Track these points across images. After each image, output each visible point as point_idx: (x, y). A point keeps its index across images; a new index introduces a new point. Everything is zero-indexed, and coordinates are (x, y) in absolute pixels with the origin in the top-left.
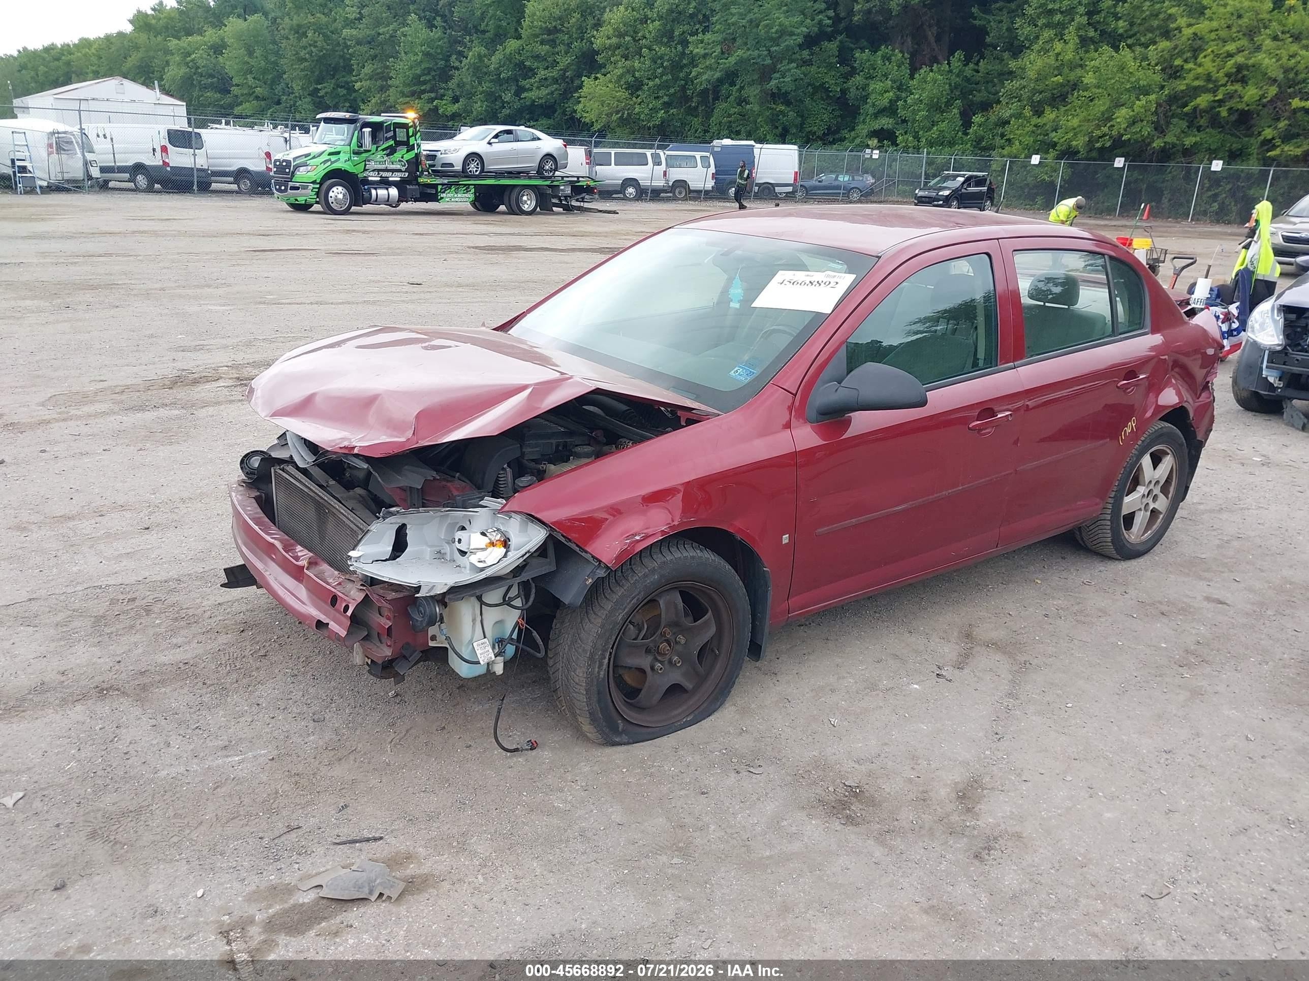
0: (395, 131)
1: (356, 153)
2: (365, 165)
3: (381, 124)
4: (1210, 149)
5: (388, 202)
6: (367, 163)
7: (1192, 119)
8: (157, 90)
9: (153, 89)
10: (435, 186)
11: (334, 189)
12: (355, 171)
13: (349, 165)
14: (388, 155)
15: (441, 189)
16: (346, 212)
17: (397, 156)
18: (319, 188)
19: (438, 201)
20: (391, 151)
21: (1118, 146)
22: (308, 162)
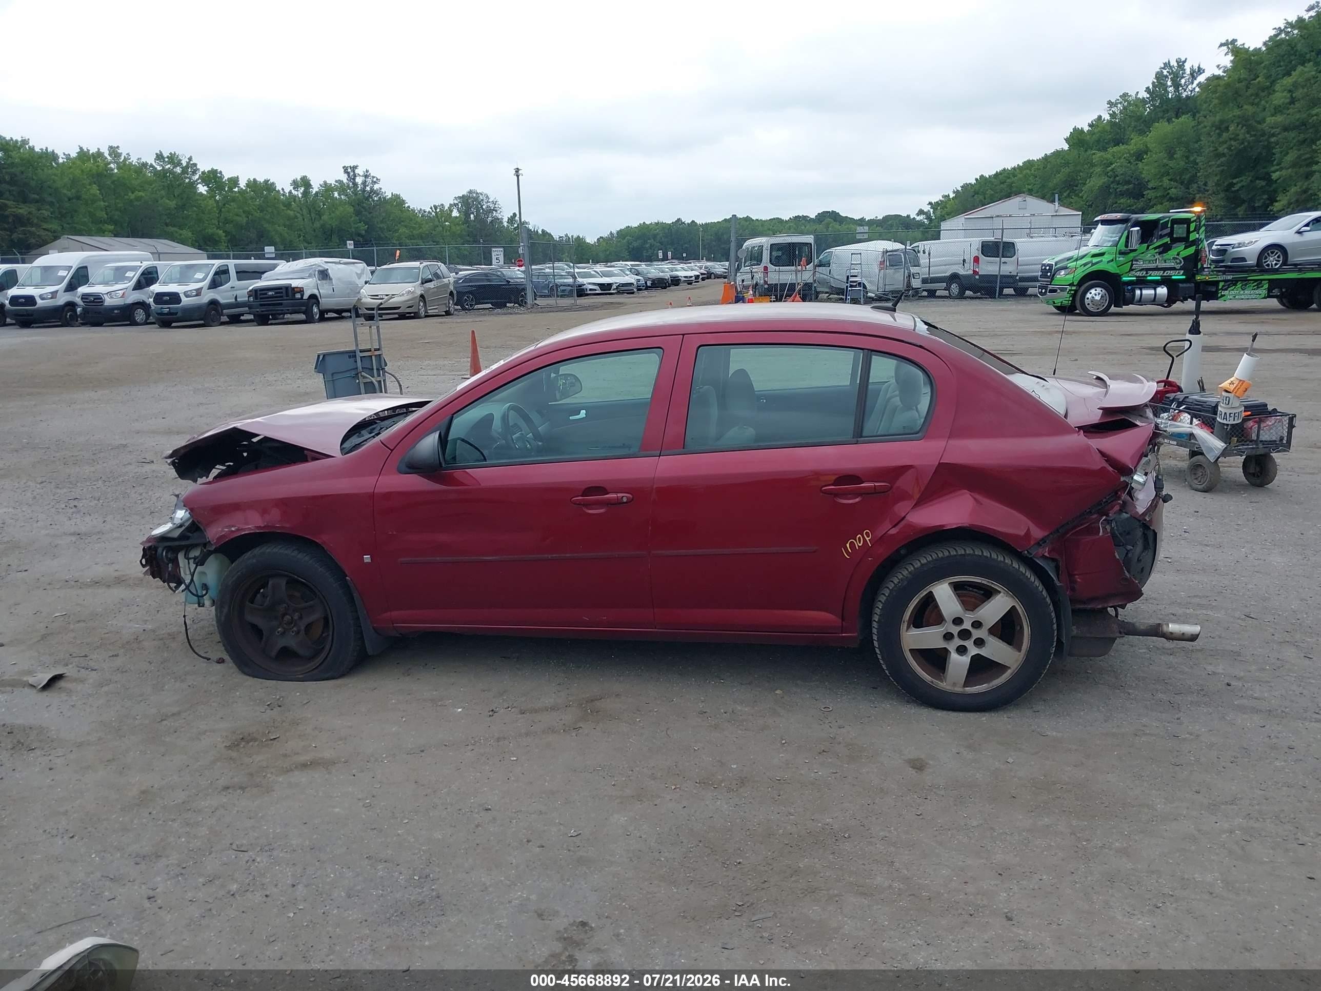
0: (1172, 228)
1: (1122, 253)
2: (1132, 265)
3: (1155, 223)
5: (1154, 301)
6: (1134, 262)
8: (1057, 204)
9: (1053, 201)
10: (1217, 282)
11: (1093, 291)
12: (1118, 272)
13: (1113, 267)
14: (1160, 253)
15: (1223, 286)
16: (1104, 313)
17: (1172, 253)
18: (1076, 291)
19: (1217, 299)
20: (1165, 248)
22: (1069, 265)
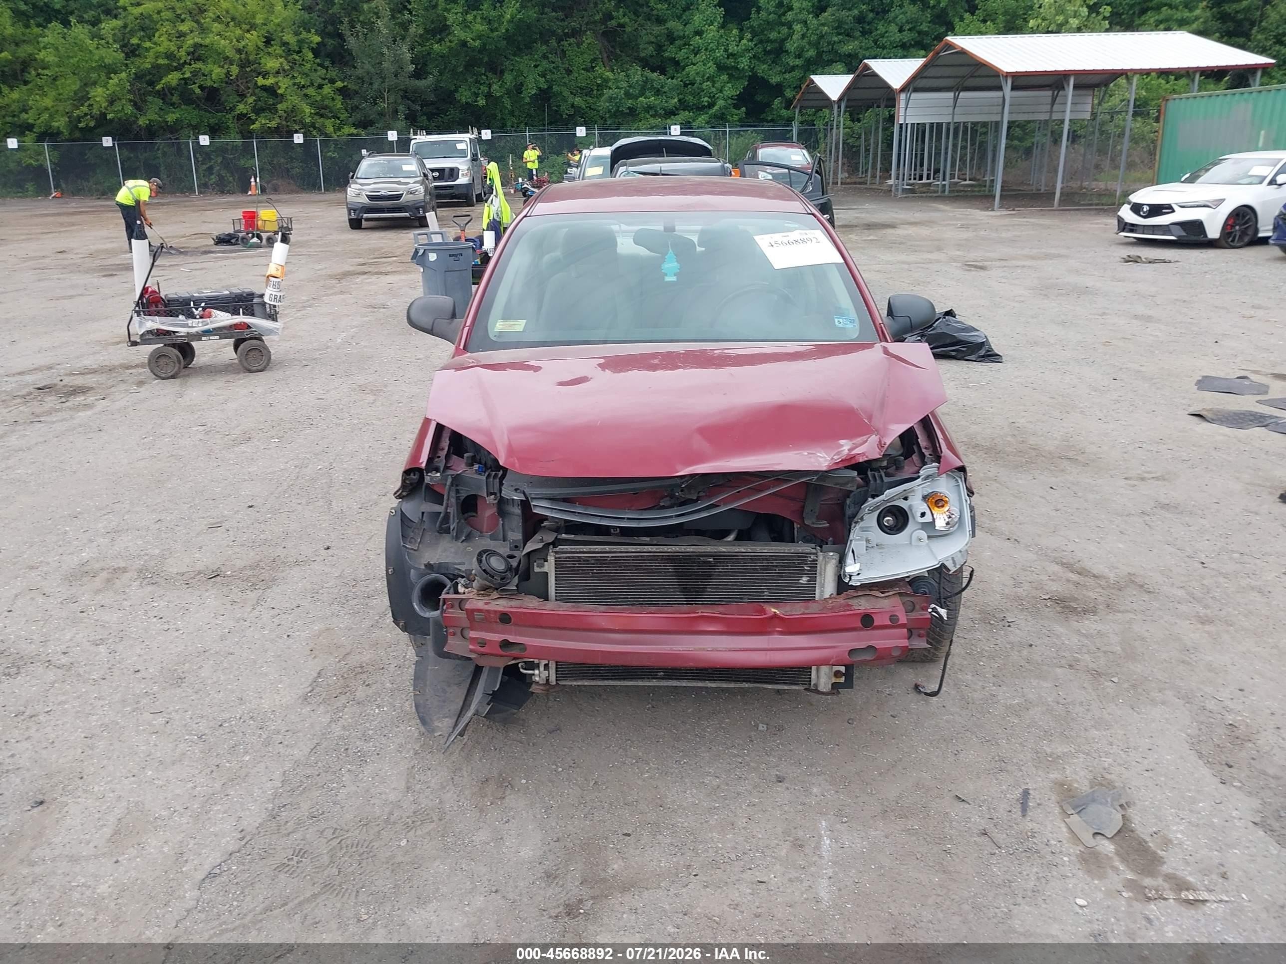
4: (191, 124)
7: (163, 95)
21: (103, 125)
